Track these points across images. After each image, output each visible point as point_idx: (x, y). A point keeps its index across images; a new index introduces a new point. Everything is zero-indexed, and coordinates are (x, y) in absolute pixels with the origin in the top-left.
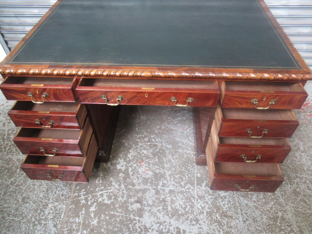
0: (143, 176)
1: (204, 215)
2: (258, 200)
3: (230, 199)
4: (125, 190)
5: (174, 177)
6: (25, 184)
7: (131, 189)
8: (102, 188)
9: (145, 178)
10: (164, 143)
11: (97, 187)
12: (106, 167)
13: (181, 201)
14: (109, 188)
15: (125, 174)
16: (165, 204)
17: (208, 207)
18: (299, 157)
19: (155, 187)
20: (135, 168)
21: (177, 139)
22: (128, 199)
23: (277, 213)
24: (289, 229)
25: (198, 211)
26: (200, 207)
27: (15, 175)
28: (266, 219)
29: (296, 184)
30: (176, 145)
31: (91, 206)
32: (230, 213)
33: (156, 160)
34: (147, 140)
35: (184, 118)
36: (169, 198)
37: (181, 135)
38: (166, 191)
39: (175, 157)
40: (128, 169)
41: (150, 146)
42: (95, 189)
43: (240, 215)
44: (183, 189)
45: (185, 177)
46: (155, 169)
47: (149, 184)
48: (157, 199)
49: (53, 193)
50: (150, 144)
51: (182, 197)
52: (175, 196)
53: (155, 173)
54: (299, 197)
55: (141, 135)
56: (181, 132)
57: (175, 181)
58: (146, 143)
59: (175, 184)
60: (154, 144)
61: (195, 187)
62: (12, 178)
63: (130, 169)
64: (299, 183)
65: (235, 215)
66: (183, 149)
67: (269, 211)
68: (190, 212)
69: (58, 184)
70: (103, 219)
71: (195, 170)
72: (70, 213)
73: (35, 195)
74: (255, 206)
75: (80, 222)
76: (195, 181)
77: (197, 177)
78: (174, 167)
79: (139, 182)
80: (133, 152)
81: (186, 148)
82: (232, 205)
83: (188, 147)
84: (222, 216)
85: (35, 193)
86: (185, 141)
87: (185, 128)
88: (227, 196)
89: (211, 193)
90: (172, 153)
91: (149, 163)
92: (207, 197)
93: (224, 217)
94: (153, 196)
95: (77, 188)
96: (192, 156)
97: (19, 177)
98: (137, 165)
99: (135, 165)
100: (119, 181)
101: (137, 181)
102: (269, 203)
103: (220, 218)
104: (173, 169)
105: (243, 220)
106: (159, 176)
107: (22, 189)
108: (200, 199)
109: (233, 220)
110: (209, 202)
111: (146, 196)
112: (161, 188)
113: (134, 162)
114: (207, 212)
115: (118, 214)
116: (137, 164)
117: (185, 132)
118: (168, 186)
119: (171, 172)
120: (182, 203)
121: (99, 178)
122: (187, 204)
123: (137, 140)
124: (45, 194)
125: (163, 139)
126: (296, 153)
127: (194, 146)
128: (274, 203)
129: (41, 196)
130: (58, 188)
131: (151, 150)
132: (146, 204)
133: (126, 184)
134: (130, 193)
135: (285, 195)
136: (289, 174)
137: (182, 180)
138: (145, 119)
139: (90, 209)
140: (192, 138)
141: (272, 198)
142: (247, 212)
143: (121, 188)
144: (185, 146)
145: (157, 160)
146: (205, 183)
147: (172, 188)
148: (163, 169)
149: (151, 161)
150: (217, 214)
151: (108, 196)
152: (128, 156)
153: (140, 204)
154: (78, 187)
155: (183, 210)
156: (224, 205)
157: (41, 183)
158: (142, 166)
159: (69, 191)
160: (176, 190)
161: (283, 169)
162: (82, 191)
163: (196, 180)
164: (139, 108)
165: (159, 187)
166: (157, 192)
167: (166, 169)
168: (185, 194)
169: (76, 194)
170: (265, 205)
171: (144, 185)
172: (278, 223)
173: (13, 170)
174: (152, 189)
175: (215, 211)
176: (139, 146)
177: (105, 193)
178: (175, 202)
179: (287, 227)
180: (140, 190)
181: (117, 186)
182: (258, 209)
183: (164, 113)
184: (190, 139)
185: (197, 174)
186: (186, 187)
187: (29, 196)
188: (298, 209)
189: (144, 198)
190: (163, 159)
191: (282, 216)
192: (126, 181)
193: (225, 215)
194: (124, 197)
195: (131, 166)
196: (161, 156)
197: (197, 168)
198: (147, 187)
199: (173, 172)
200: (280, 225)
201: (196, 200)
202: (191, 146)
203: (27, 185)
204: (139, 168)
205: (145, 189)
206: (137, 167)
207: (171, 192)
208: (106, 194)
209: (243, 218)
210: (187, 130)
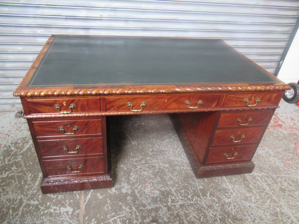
0: (151, 196)
1: (218, 222)
2: (257, 200)
3: (234, 204)
4: (137, 212)
5: (180, 192)
7: (143, 210)
8: (113, 214)
9: (153, 197)
10: (160, 164)
11: (107, 215)
12: (111, 192)
13: (194, 213)
14: (120, 213)
15: (133, 197)
16: (180, 219)
17: (219, 214)
18: (273, 161)
19: (166, 204)
20: (141, 189)
21: (171, 158)
22: (143, 220)
23: (276, 209)
24: (290, 221)
25: (212, 219)
26: (212, 216)
27: (7, 217)
28: (269, 215)
29: (279, 183)
30: (172, 164)
32: (239, 216)
33: (158, 180)
34: (144, 162)
35: (171, 140)
36: (182, 212)
37: (174, 154)
38: (177, 206)
39: (174, 174)
40: (134, 191)
41: (148, 167)
42: (106, 216)
43: (248, 217)
44: (192, 202)
45: (190, 191)
46: (160, 188)
47: (159, 203)
48: (171, 215)
50: (148, 166)
51: (193, 209)
52: (186, 209)
53: (161, 191)
54: (286, 193)
55: (137, 159)
56: (172, 152)
57: (182, 195)
58: (144, 165)
59: (183, 198)
60: (152, 165)
61: (202, 198)
62: (5, 220)
63: (136, 192)
64: (281, 181)
65: (244, 217)
66: (179, 167)
67: (269, 208)
68: (205, 222)
69: (63, 219)
71: (196, 183)
74: (257, 206)
76: (200, 193)
77: (200, 189)
78: (177, 183)
79: (148, 202)
80: (133, 175)
81: (182, 165)
82: (238, 208)
83: (183, 164)
84: (233, 220)
86: (179, 159)
87: (176, 148)
88: (231, 202)
89: (217, 201)
90: (171, 171)
91: (152, 182)
92: (215, 205)
93: (235, 221)
94: (166, 213)
95: (86, 219)
96: (190, 171)
97: (13, 218)
98: (142, 187)
99: (140, 187)
100: (128, 204)
101: (147, 202)
102: (266, 202)
103: (233, 222)
104: (177, 185)
105: (251, 220)
106: (166, 193)
108: (209, 208)
109: (244, 222)
110: (219, 210)
111: (159, 214)
112: (172, 204)
113: (138, 184)
114: (220, 219)
116: (141, 185)
117: (177, 152)
118: (177, 201)
119: (176, 189)
120: (195, 215)
121: (107, 205)
122: (200, 215)
123: (135, 164)
125: (158, 159)
126: (270, 158)
127: (188, 162)
128: (270, 201)
131: (151, 171)
132: (162, 221)
133: (136, 206)
134: (144, 214)
135: (275, 193)
136: (272, 175)
137: (189, 195)
138: (136, 144)
140: (184, 156)
141: (267, 197)
142: (252, 213)
143: (133, 211)
144: (180, 163)
145: (160, 179)
146: (208, 193)
147: (181, 202)
148: (168, 186)
149: (154, 180)
150: (229, 219)
151: (122, 221)
152: (131, 179)
153: (156, 223)
154: (87, 217)
155: (198, 222)
156: (232, 210)
157: (43, 221)
158: (147, 187)
160: (186, 203)
161: (265, 172)
162: (92, 221)
163: (200, 191)
164: (127, 135)
165: (169, 204)
166: (169, 209)
167: (170, 186)
168: (195, 206)
170: (264, 204)
171: (155, 204)
172: (280, 217)
173: (4, 211)
174: (164, 207)
175: (226, 217)
176: (138, 169)
177: (118, 218)
178: (189, 215)
179: (287, 219)
180: (152, 209)
181: (128, 210)
182: (260, 209)
183: (152, 137)
184: (183, 157)
185: (199, 187)
186: (194, 200)
188: (289, 203)
189: (159, 217)
190: (164, 178)
191: (280, 211)
192: (136, 203)
193: (235, 218)
194: (139, 219)
195: (137, 188)
196: (162, 175)
197: (197, 181)
198: (158, 206)
199: (177, 188)
200: (281, 219)
201: (206, 210)
202: (186, 163)
204: (145, 189)
205: (156, 208)
206: (142, 188)
207: (181, 206)
208: (119, 220)
209: (251, 218)
210: (177, 149)
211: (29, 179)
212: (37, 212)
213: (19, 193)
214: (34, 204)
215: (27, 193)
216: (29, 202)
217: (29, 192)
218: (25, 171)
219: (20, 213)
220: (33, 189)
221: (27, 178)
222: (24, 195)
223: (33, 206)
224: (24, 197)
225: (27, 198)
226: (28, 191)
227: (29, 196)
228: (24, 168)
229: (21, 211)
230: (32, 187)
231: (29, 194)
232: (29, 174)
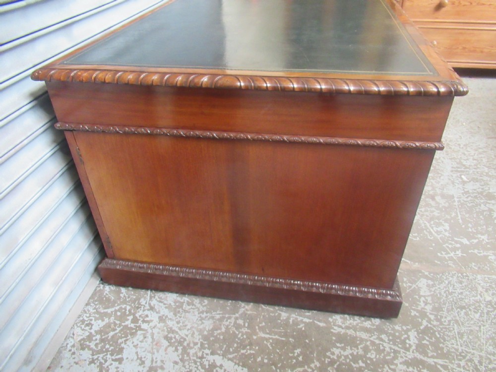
6: (466, 355)
31: (461, 243)
49: (463, 297)
69: (442, 293)
70: (475, 230)
72: (486, 267)
73: (480, 327)
75: (493, 253)
85: (477, 328)
95: (439, 263)
107: (481, 357)
115: (460, 216)
124: (470, 310)
129: (477, 316)
130: (450, 291)
132: (432, 191)
134: (424, 204)
139: (466, 244)
151: (436, 225)
153: (435, 196)
154: (436, 262)
157: (452, 322)
159: (449, 274)
162: (441, 257)
169: (450, 263)
181: (417, 218)
187: (488, 339)
189: (426, 193)
194: (432, 210)
203: (466, 349)
208: (435, 228)
211: (351, 352)
212: (435, 331)
213: (390, 369)
214: (416, 337)
215: (389, 354)
216: (414, 347)
217: (387, 349)
218: (322, 363)
219: (440, 361)
220: (377, 342)
221: (346, 357)
222: (395, 358)
223: (420, 340)
224: (399, 358)
225: (402, 351)
226: (384, 350)
227: (397, 348)
228: (312, 365)
229: (435, 360)
230: (373, 343)
231: (391, 348)
232: (333, 354)
